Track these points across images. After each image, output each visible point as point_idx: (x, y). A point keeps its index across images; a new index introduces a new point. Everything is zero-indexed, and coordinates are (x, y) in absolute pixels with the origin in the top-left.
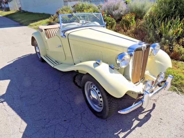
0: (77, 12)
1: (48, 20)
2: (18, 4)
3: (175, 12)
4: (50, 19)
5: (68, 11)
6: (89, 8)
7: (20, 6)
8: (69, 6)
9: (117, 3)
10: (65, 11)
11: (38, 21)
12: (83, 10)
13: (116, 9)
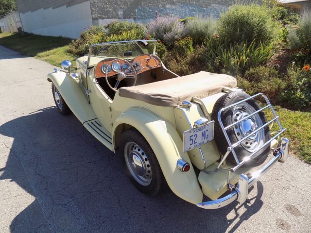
0: (112, 35)
1: (67, 47)
2: (16, 22)
3: (241, 35)
4: (70, 45)
5: (99, 34)
6: (130, 29)
7: (19, 25)
8: (100, 25)
9: (169, 23)
10: (94, 34)
11: (51, 50)
12: (121, 33)
13: (168, 31)
